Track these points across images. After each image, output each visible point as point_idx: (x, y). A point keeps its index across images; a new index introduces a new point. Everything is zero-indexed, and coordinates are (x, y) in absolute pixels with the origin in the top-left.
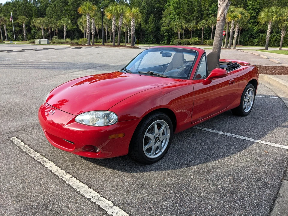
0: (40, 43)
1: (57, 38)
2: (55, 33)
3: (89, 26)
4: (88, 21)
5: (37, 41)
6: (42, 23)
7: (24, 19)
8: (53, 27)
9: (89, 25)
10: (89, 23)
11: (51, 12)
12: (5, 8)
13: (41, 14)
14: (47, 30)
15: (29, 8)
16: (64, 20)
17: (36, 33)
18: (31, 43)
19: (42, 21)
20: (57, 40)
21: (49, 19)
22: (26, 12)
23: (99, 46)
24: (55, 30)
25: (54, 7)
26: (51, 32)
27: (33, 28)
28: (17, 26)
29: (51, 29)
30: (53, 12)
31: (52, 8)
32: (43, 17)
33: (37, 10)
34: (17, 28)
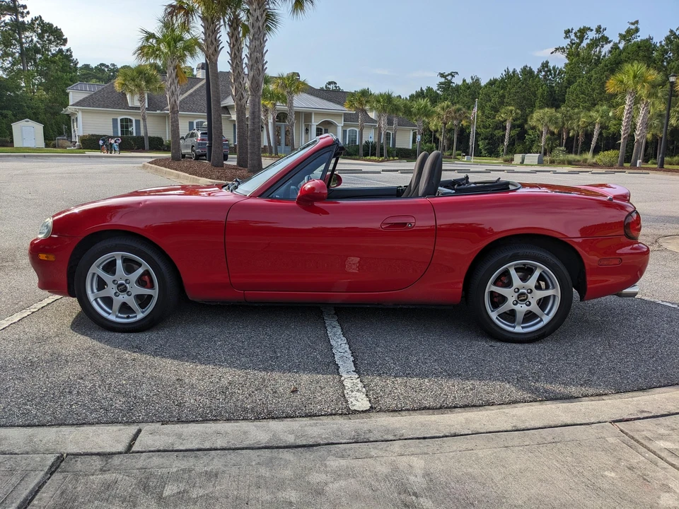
0: (522, 163)
1: (563, 151)
2: (577, 140)
3: (627, 122)
4: (628, 110)
5: (518, 158)
6: (546, 119)
7: (511, 111)
8: (573, 129)
9: (628, 118)
10: (630, 113)
11: (577, 95)
12: (485, 91)
13: (556, 100)
14: (560, 134)
15: (532, 89)
16: (598, 111)
17: (534, 141)
18: (506, 161)
19: (548, 114)
20: (562, 157)
21: (568, 111)
22: (524, 97)
23: (644, 171)
24: (578, 136)
25: (586, 84)
26: (567, 140)
27: (530, 132)
28: (500, 128)
29: (568, 133)
30: (582, 94)
31: (582, 86)
32: (557, 107)
33: (547, 92)
34: (499, 131)
